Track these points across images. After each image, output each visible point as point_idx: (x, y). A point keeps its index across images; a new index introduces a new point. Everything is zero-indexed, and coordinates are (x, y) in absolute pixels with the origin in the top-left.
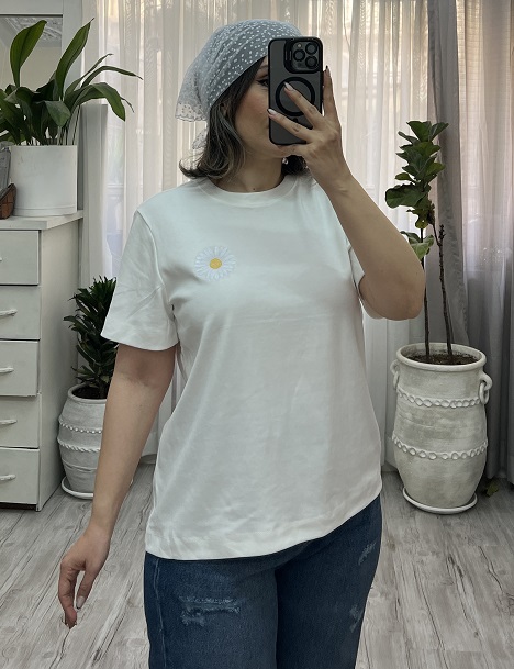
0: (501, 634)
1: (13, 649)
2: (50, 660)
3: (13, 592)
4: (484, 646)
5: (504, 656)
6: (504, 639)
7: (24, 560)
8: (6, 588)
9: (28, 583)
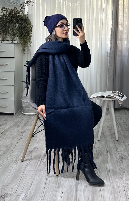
0: (126, 134)
1: (10, 137)
2: (19, 139)
3: (9, 128)
4: (122, 136)
5: (126, 137)
6: (127, 135)
7: (11, 123)
8: (7, 128)
9: (13, 127)
